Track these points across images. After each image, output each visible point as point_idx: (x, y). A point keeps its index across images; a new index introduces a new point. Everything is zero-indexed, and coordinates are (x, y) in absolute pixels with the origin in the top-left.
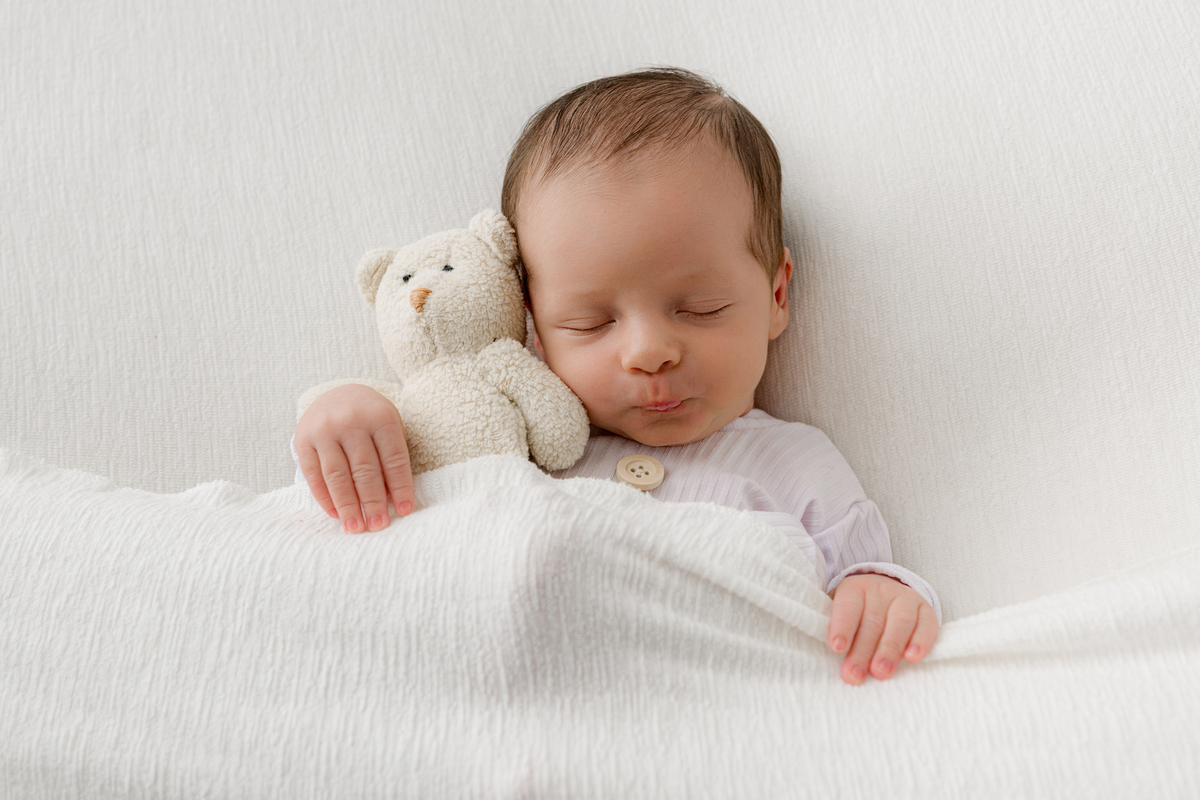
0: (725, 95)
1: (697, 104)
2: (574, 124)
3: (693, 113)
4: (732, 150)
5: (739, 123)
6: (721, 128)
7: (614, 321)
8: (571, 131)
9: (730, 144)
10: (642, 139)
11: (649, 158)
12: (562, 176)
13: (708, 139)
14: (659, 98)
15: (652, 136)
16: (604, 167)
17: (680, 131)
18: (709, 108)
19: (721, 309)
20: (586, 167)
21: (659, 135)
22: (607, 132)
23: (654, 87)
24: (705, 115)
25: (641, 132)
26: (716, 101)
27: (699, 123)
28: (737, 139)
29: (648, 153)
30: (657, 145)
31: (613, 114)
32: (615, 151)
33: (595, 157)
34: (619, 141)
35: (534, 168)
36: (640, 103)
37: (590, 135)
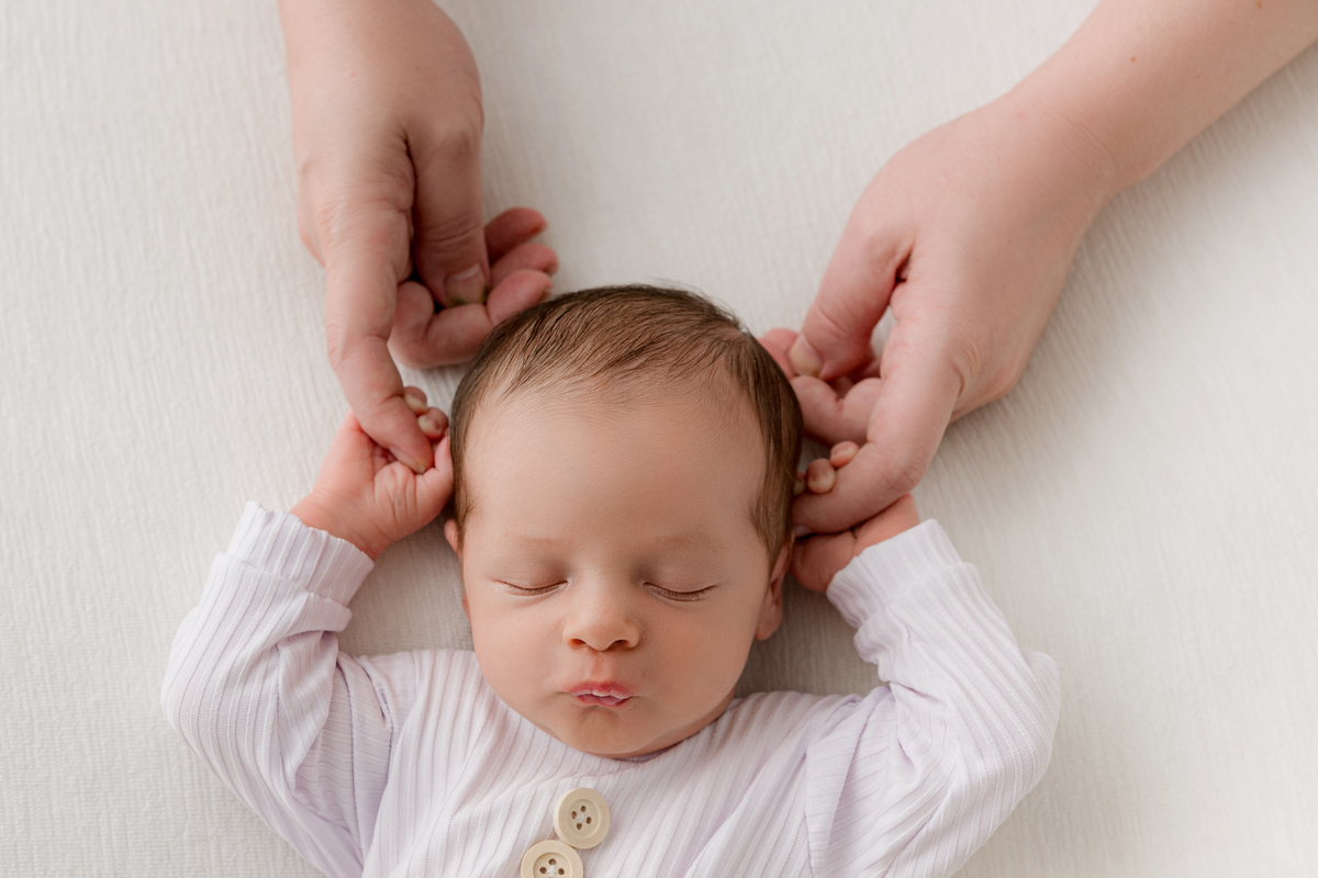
0: (744, 330)
1: (712, 332)
2: (557, 333)
3: (706, 341)
4: (749, 393)
5: (759, 364)
6: (738, 364)
7: (566, 582)
8: (551, 340)
9: (748, 384)
10: (641, 360)
11: (646, 383)
12: (534, 389)
13: (722, 374)
14: (666, 316)
15: (654, 358)
16: (590, 383)
17: (690, 358)
18: (725, 339)
19: (701, 591)
20: (566, 382)
21: (664, 357)
22: (598, 344)
23: (658, 304)
24: (721, 346)
25: (638, 353)
26: (732, 334)
27: (713, 354)
28: (757, 382)
29: (647, 377)
30: (660, 369)
31: (608, 326)
32: (605, 368)
33: (580, 370)
34: (613, 356)
35: (498, 378)
36: (642, 318)
37: (575, 346)
